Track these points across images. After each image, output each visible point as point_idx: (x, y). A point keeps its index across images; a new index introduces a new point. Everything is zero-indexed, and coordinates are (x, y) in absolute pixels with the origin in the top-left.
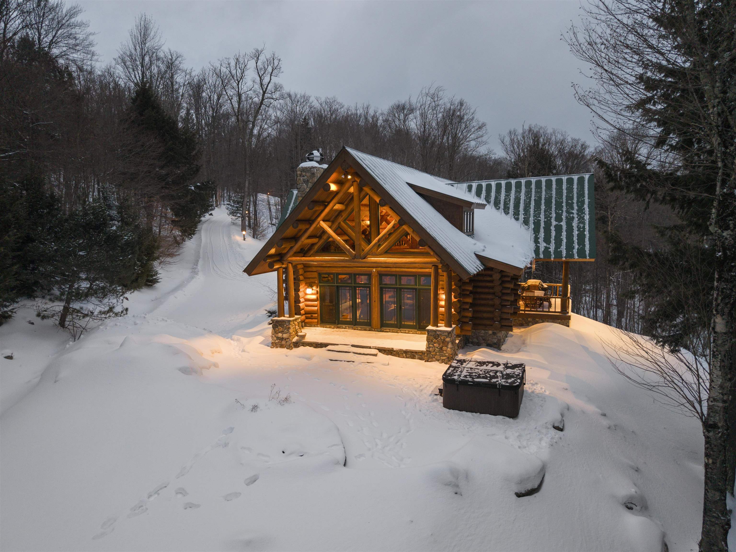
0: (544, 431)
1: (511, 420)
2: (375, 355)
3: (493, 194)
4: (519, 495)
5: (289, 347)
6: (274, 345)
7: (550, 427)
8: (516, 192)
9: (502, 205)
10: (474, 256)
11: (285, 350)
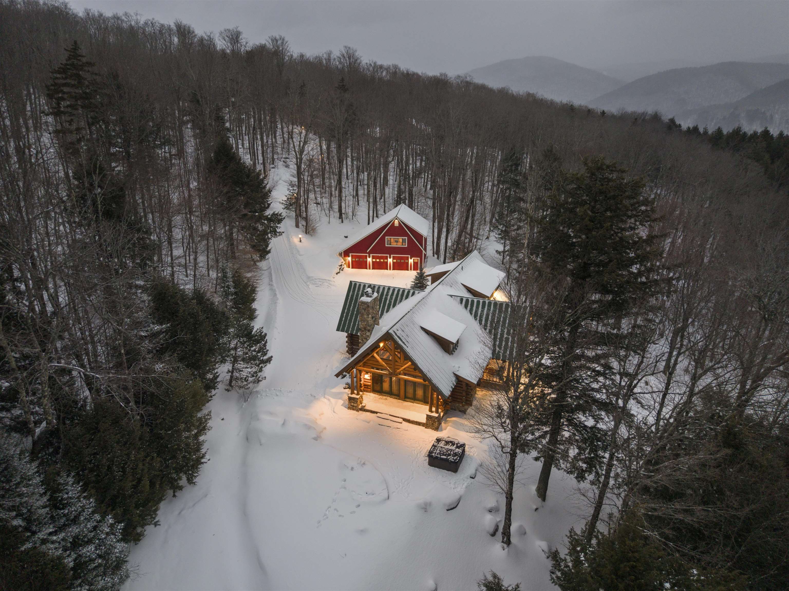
0: (466, 480)
1: (454, 474)
2: (401, 423)
3: (474, 308)
4: (448, 510)
5: (357, 411)
6: (349, 408)
7: (469, 477)
8: (488, 309)
9: (478, 318)
10: (452, 375)
11: (355, 412)
